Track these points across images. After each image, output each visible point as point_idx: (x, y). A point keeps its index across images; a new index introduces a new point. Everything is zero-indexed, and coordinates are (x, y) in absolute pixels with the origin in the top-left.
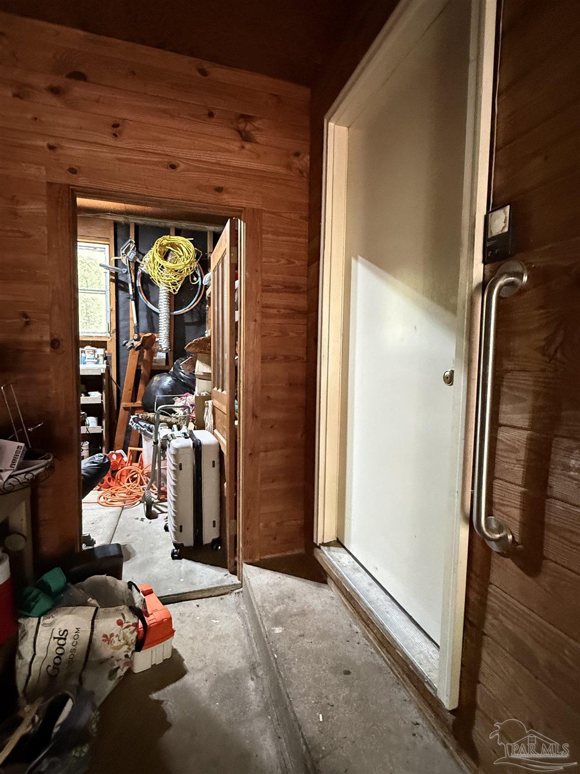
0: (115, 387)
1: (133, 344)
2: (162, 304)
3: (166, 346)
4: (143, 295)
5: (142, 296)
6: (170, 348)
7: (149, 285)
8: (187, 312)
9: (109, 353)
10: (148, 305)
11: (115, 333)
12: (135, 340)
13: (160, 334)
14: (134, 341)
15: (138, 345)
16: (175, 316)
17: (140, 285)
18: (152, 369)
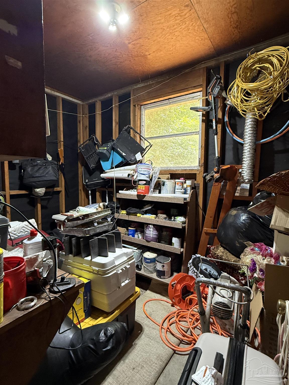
0: (201, 212)
1: (213, 176)
2: (247, 134)
3: (248, 178)
4: (230, 129)
5: (228, 130)
6: (253, 179)
7: (237, 118)
8: (277, 139)
9: (197, 184)
10: (234, 138)
11: (203, 166)
12: (216, 173)
13: (243, 165)
14: (214, 173)
15: (217, 177)
16: (263, 144)
17: (227, 120)
18: (234, 199)
